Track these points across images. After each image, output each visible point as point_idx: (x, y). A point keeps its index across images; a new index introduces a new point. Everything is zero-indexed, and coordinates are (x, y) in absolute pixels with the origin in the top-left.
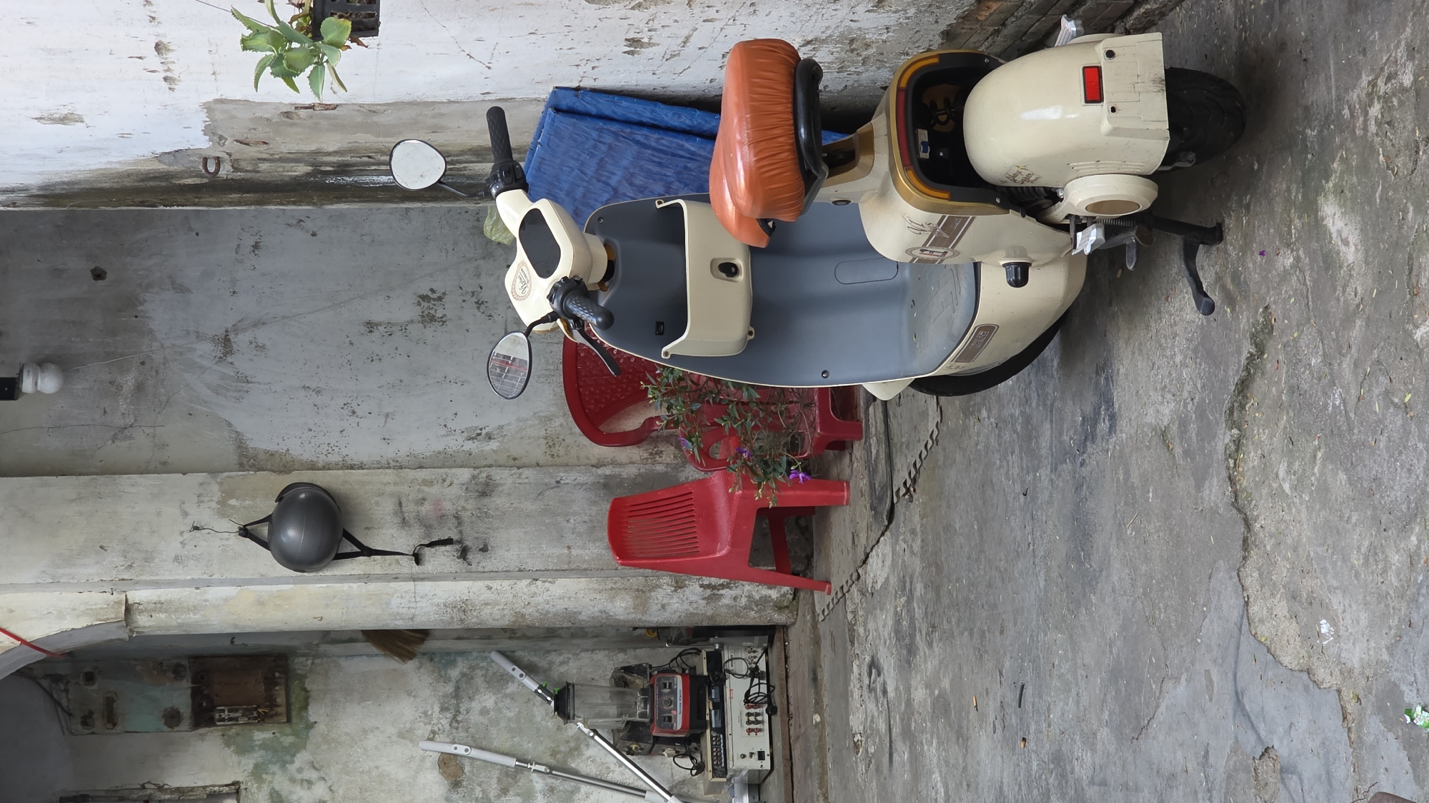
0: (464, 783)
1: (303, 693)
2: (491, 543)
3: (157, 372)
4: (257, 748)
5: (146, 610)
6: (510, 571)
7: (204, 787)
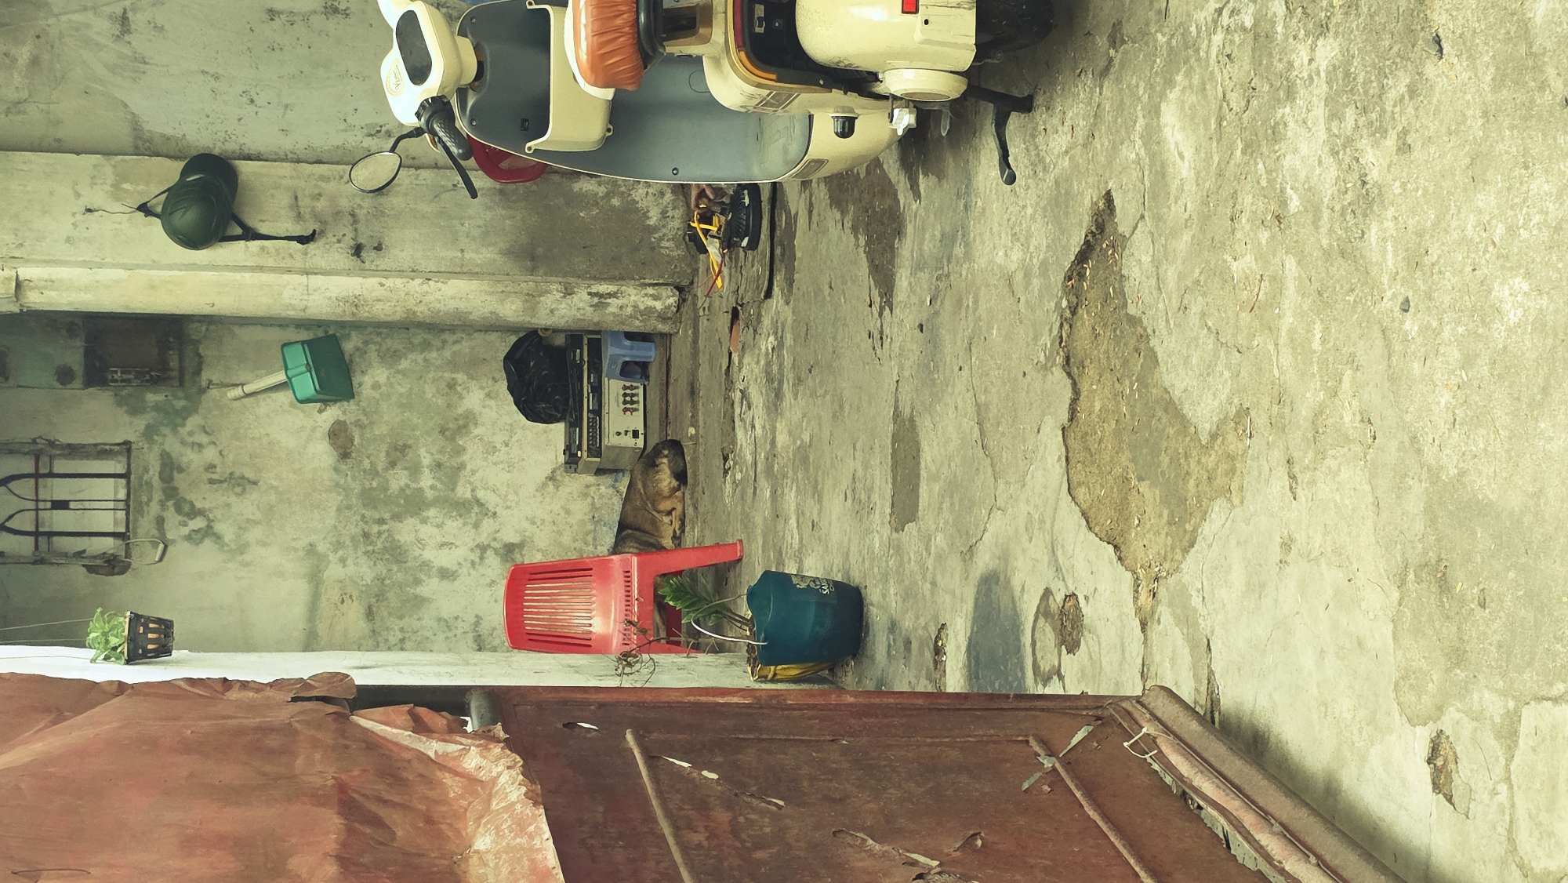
0: (354, 455)
1: (197, 359)
2: (386, 242)
3: (52, 47)
4: (149, 409)
5: (37, 287)
6: (403, 271)
7: (96, 445)
